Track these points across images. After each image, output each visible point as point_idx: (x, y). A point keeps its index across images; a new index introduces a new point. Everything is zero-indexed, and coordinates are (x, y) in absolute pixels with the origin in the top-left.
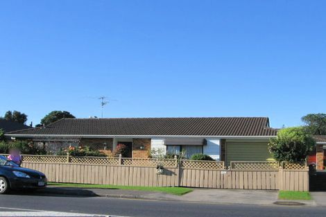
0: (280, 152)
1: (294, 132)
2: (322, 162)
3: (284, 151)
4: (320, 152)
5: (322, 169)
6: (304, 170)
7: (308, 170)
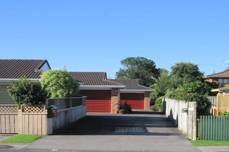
0: (18, 95)
1: (54, 75)
2: (117, 106)
3: (22, 94)
4: (115, 95)
5: (116, 113)
6: (42, 113)
7: (46, 113)
